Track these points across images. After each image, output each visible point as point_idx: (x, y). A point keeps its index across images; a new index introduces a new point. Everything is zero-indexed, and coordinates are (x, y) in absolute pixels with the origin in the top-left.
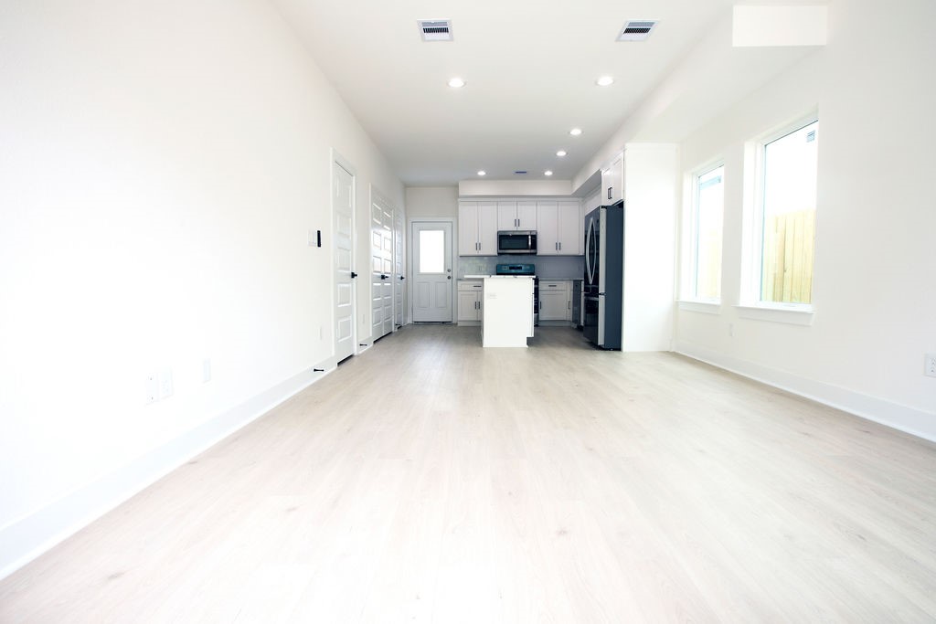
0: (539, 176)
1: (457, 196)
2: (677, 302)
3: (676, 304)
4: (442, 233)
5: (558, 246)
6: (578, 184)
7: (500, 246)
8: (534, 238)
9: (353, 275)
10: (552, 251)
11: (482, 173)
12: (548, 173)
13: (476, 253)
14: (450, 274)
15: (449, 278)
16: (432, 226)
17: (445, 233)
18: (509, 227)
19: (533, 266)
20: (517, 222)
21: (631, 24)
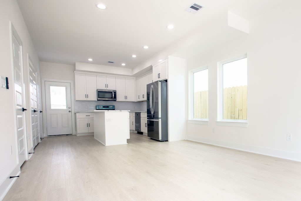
0: (119, 65)
1: (74, 69)
2: (187, 120)
3: (187, 121)
4: (64, 88)
5: (126, 97)
6: (136, 71)
7: (99, 96)
8: (115, 93)
9: (24, 110)
10: (123, 99)
11: (90, 60)
12: (123, 64)
13: (86, 99)
14: (70, 110)
15: (70, 112)
16: (58, 84)
17: (66, 88)
18: (103, 88)
19: (114, 106)
20: (107, 86)
21: (195, 4)
